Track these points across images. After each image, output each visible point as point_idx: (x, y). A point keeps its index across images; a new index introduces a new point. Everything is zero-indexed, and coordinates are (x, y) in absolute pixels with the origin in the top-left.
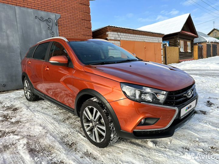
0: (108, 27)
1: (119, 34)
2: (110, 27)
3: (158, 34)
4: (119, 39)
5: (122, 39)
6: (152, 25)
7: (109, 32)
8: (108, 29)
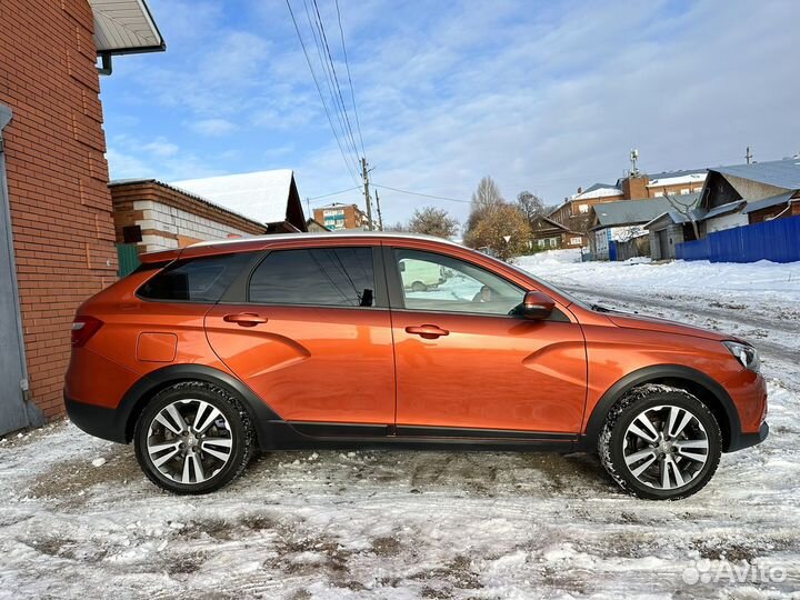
0: (151, 185)
1: (174, 212)
2: (156, 186)
3: (244, 219)
4: (173, 231)
5: (181, 232)
6: (250, 175)
7: (150, 202)
8: (151, 191)
